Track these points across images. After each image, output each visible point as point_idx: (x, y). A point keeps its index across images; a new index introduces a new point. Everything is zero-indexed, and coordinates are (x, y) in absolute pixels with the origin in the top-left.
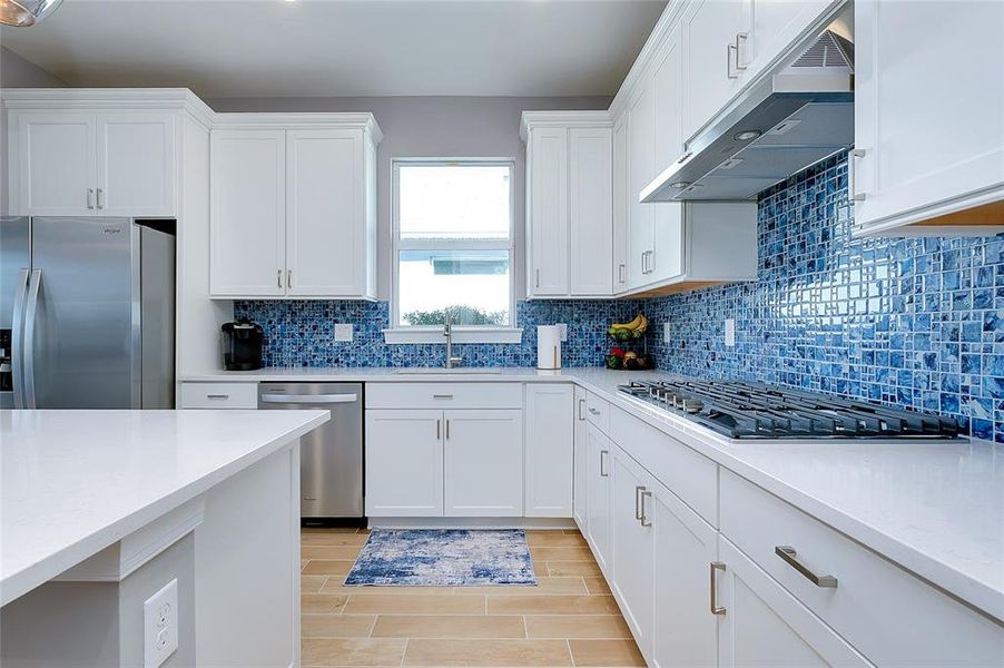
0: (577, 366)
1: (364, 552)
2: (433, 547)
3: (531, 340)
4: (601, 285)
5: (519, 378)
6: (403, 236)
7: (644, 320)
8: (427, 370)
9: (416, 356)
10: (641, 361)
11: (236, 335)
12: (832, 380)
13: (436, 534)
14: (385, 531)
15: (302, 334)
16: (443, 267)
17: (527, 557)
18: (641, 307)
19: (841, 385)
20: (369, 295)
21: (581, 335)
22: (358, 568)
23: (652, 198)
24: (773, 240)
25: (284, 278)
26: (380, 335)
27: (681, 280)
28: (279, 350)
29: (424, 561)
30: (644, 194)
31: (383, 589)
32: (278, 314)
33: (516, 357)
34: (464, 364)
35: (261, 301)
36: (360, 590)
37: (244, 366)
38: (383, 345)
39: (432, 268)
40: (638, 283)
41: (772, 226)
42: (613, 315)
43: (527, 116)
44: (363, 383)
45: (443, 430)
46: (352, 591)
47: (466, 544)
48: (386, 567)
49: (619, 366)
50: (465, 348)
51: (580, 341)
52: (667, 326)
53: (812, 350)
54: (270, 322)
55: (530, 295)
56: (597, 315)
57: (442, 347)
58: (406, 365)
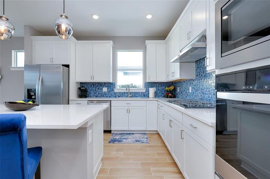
0: (158, 97)
1: (112, 137)
2: (127, 136)
3: (148, 91)
4: (163, 79)
5: (145, 99)
6: (118, 68)
7: (173, 87)
8: (124, 98)
9: (121, 95)
10: (172, 96)
11: (81, 90)
12: (208, 99)
13: (127, 134)
14: (115, 133)
15: (96, 90)
16: (126, 74)
17: (147, 138)
18: (173, 84)
19: (210, 100)
20: (111, 81)
21: (159, 90)
22: (111, 140)
23: (174, 62)
24: (198, 71)
25: (92, 77)
26: (113, 90)
27: (180, 79)
28: (90, 94)
29: (125, 139)
30: (172, 61)
31: (117, 144)
32: (90, 85)
33: (144, 95)
34: (132, 97)
35: (86, 82)
36: (112, 144)
37: (83, 97)
38: (114, 92)
39: (123, 74)
40: (171, 79)
41: (198, 68)
42: (166, 85)
43: (147, 41)
44: (111, 101)
45: (128, 111)
46: (110, 144)
47: (134, 136)
48: (117, 140)
49: (167, 97)
50: (133, 93)
51: (159, 91)
52: (178, 88)
53: (205, 93)
54: (88, 87)
55: (147, 81)
56: (162, 86)
57: (127, 93)
58: (119, 97)
